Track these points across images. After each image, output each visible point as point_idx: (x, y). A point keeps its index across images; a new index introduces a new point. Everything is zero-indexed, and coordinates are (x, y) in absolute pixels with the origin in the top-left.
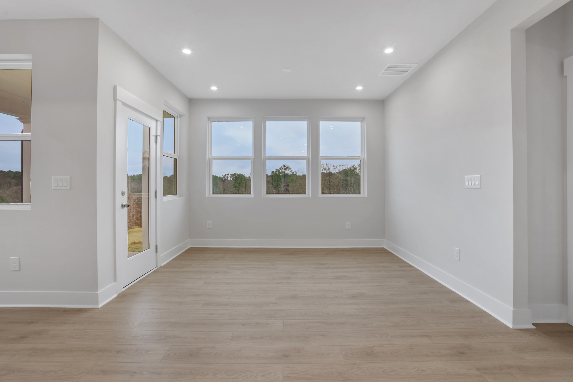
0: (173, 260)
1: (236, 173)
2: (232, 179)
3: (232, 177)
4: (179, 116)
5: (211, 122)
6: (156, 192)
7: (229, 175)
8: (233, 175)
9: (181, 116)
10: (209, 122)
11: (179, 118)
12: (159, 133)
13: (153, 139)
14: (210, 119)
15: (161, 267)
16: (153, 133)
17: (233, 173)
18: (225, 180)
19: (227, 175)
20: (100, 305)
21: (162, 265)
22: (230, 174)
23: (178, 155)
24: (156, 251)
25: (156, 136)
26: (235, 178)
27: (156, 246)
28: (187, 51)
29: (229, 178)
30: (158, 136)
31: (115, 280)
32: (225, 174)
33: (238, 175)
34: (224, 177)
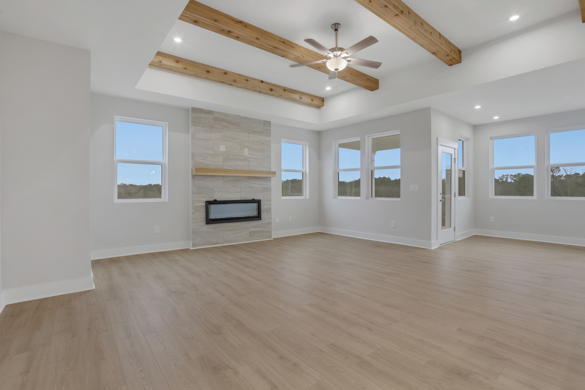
0: (464, 239)
1: (520, 174)
2: (513, 181)
3: (514, 179)
4: (466, 140)
5: (493, 140)
6: (455, 193)
7: (509, 177)
8: (515, 176)
9: (467, 139)
10: (491, 140)
11: (466, 142)
12: (456, 157)
13: (453, 160)
14: (492, 138)
15: (457, 241)
16: (453, 157)
17: (516, 174)
18: (503, 182)
19: (506, 176)
20: (433, 248)
21: (458, 240)
22: (511, 175)
23: (466, 168)
24: (455, 231)
25: (455, 159)
26: (519, 180)
27: (455, 227)
28: (478, 107)
29: (509, 180)
30: (456, 159)
31: (437, 239)
32: (503, 175)
33: (523, 175)
34: (502, 179)
